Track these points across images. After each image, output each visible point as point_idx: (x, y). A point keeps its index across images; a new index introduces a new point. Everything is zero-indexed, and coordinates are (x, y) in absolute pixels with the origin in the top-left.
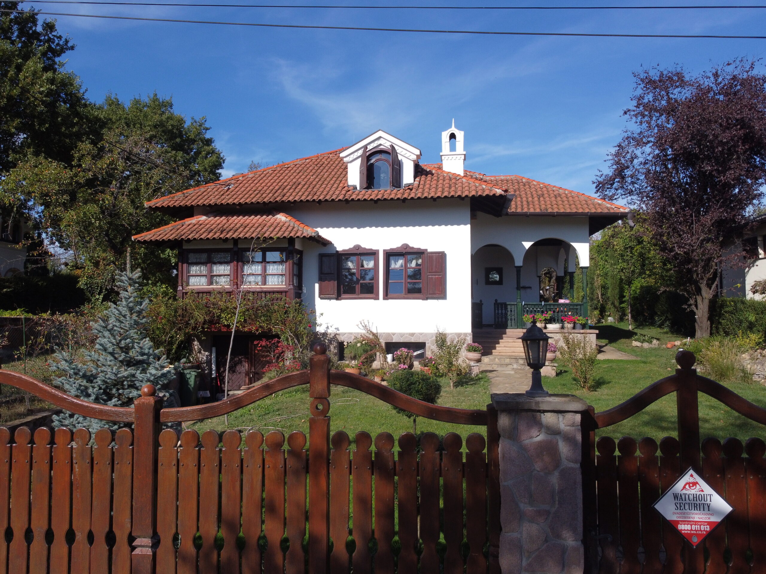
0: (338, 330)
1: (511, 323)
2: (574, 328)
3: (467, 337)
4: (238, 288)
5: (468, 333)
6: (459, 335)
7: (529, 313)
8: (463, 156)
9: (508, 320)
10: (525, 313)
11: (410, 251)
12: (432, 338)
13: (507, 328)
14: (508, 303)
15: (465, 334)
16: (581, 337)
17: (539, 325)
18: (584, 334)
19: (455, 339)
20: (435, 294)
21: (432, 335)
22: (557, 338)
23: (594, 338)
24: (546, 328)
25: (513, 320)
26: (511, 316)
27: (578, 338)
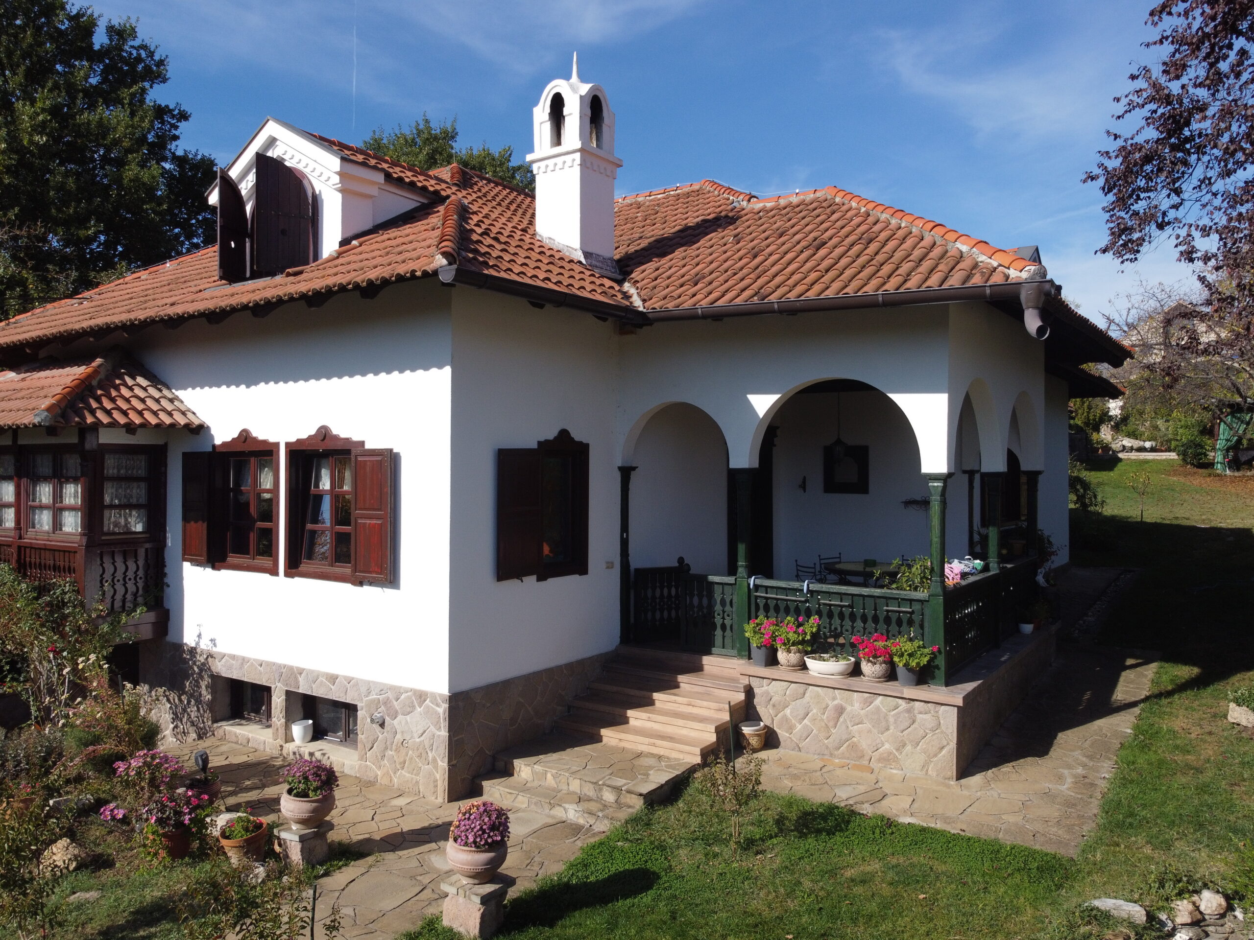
0: (215, 645)
1: (724, 637)
2: (891, 675)
3: (438, 705)
4: (20, 538)
5: (440, 695)
6: (422, 696)
7: (772, 612)
8: (578, 155)
9: (715, 628)
10: (761, 611)
11: (330, 445)
12: (369, 693)
13: (709, 653)
14: (713, 578)
15: (433, 696)
16: (909, 711)
17: (781, 656)
18: (917, 703)
19: (414, 707)
20: (370, 572)
21: (369, 686)
22: (836, 702)
23: (950, 719)
24: (804, 667)
25: (728, 628)
26: (723, 618)
27: (899, 713)
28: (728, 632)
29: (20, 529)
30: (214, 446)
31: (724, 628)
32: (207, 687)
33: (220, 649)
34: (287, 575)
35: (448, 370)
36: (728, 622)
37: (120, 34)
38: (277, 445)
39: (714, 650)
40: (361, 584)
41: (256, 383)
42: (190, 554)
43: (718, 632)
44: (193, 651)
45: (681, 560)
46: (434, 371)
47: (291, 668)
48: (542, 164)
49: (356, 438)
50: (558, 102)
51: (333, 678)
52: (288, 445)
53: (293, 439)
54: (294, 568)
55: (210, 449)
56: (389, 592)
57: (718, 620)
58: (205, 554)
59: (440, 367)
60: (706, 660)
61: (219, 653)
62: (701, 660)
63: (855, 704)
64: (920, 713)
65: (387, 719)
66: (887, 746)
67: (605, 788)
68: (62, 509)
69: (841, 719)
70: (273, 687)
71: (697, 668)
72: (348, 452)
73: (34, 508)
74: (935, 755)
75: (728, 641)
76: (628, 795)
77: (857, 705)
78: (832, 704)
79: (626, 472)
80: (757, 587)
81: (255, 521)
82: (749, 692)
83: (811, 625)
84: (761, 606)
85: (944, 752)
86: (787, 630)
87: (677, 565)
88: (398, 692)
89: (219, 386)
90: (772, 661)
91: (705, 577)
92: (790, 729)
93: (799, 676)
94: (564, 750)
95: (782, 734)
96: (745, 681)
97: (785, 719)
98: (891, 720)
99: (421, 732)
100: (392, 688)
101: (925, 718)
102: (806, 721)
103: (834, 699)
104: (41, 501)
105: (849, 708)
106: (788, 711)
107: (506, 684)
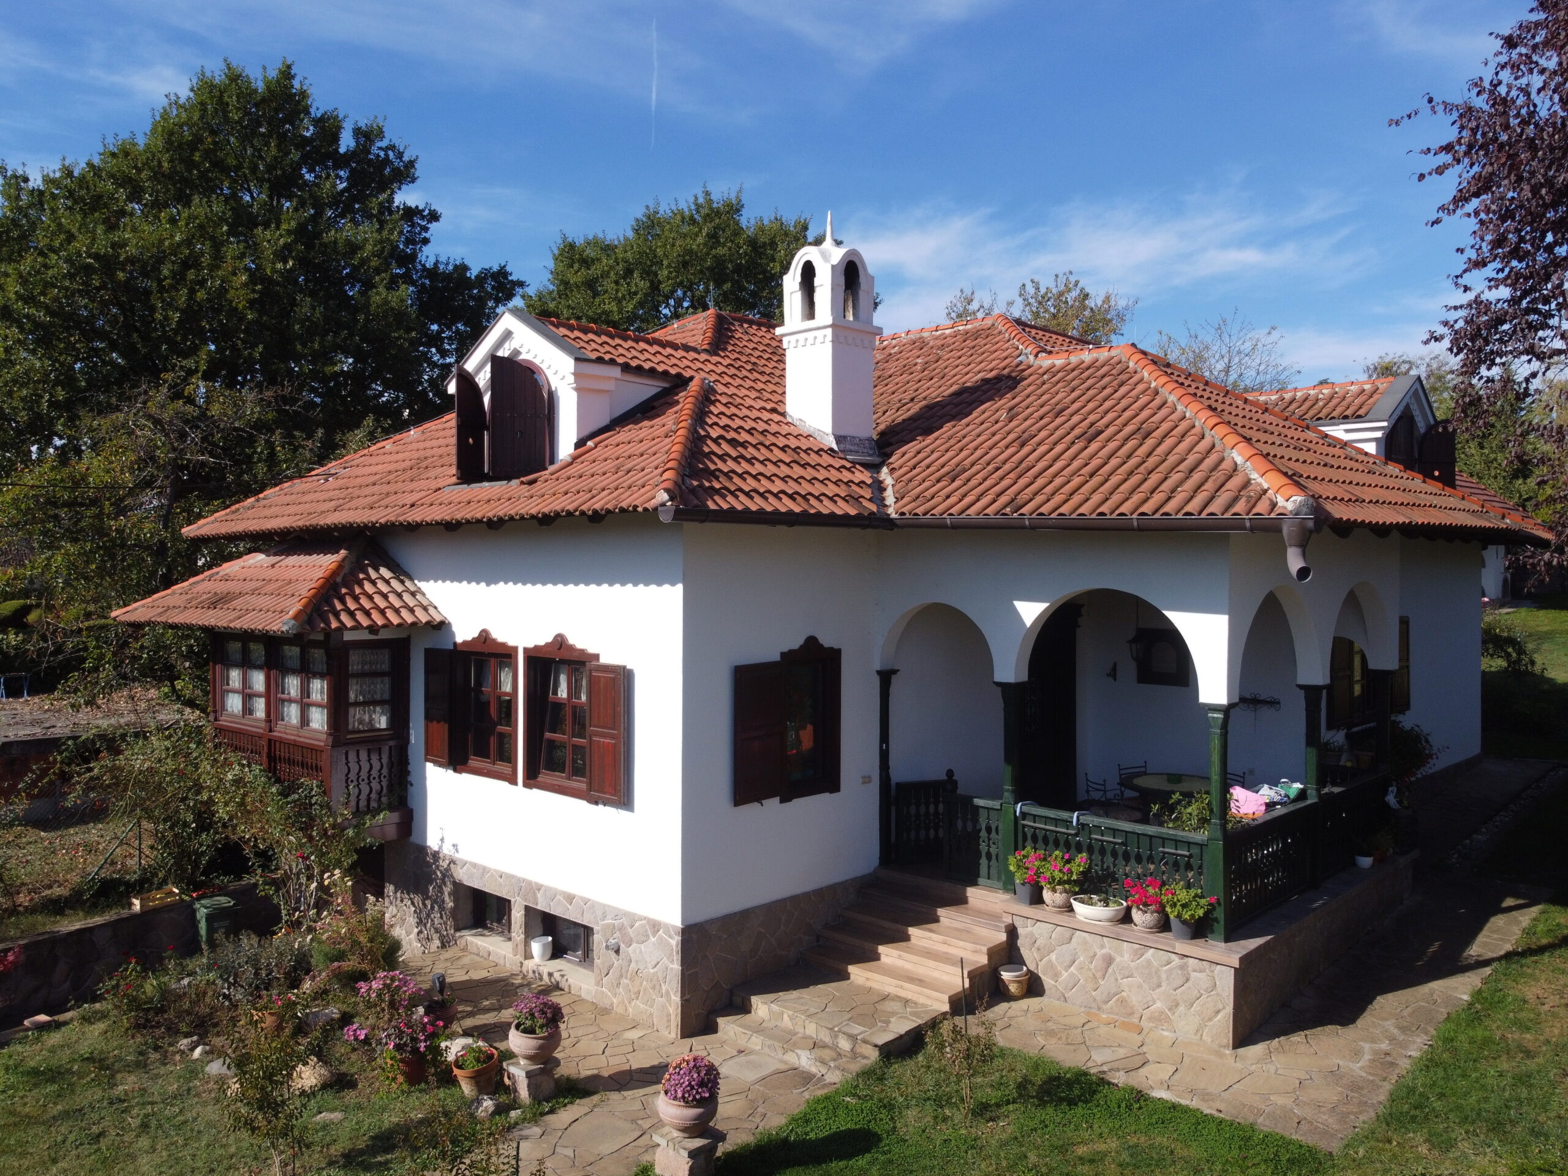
0: (457, 851)
1: (989, 867)
2: (1164, 926)
3: (670, 937)
4: (271, 731)
5: (674, 927)
6: (655, 926)
7: (1040, 844)
8: (829, 331)
9: (980, 857)
10: (1029, 841)
11: (567, 656)
12: (604, 918)
13: (974, 883)
14: (979, 802)
15: (667, 928)
16: (1182, 967)
17: (1047, 895)
18: (1191, 960)
19: (648, 936)
20: (604, 793)
21: (606, 910)
22: (1104, 951)
23: (1226, 982)
24: (1071, 909)
25: (994, 857)
26: (989, 846)
27: (1171, 970)
28: (994, 862)
29: (270, 721)
30: (455, 644)
31: (989, 856)
32: (449, 894)
33: (462, 855)
34: (526, 785)
35: (680, 587)
36: (993, 850)
37: (366, 136)
38: (516, 649)
39: (981, 880)
40: (596, 803)
41: (496, 582)
42: (432, 755)
43: (984, 861)
44: (436, 855)
45: (950, 773)
46: (667, 587)
47: (529, 883)
48: (793, 338)
49: (591, 650)
50: (809, 271)
51: (570, 898)
52: (526, 650)
53: (530, 645)
54: (532, 779)
55: (452, 647)
56: (623, 813)
57: (983, 847)
58: (446, 756)
59: (673, 584)
60: (971, 892)
61: (461, 860)
62: (965, 892)
63: (1124, 955)
64: (1195, 971)
65: (622, 946)
66: (1158, 1004)
67: (841, 1035)
68: (309, 705)
69: (1110, 970)
70: (513, 900)
71: (960, 901)
72: (583, 663)
73: (283, 701)
74: (1210, 1019)
75: (993, 871)
76: (864, 1045)
77: (1126, 957)
78: (1101, 953)
79: (886, 677)
80: (1024, 815)
81: (496, 725)
82: (1012, 932)
83: (1080, 862)
84: (1029, 836)
85: (1220, 1016)
86: (1054, 865)
87: (946, 778)
88: (633, 918)
89: (460, 581)
90: (1037, 899)
91: (971, 798)
92: (1056, 976)
93: (1064, 919)
94: (807, 986)
95: (1047, 981)
96: (1008, 920)
97: (1051, 965)
98: (1164, 976)
99: (654, 963)
100: (627, 914)
101: (1200, 978)
102: (1072, 969)
103: (1102, 947)
104: (289, 693)
105: (1118, 959)
106: (1053, 956)
107: (745, 915)
